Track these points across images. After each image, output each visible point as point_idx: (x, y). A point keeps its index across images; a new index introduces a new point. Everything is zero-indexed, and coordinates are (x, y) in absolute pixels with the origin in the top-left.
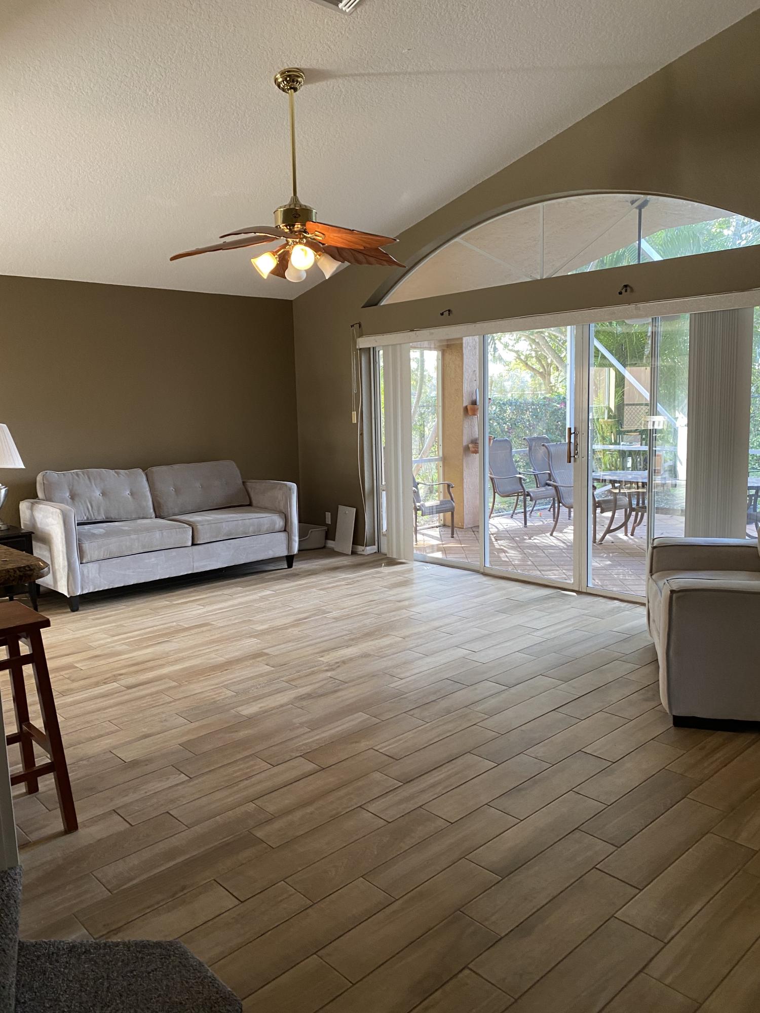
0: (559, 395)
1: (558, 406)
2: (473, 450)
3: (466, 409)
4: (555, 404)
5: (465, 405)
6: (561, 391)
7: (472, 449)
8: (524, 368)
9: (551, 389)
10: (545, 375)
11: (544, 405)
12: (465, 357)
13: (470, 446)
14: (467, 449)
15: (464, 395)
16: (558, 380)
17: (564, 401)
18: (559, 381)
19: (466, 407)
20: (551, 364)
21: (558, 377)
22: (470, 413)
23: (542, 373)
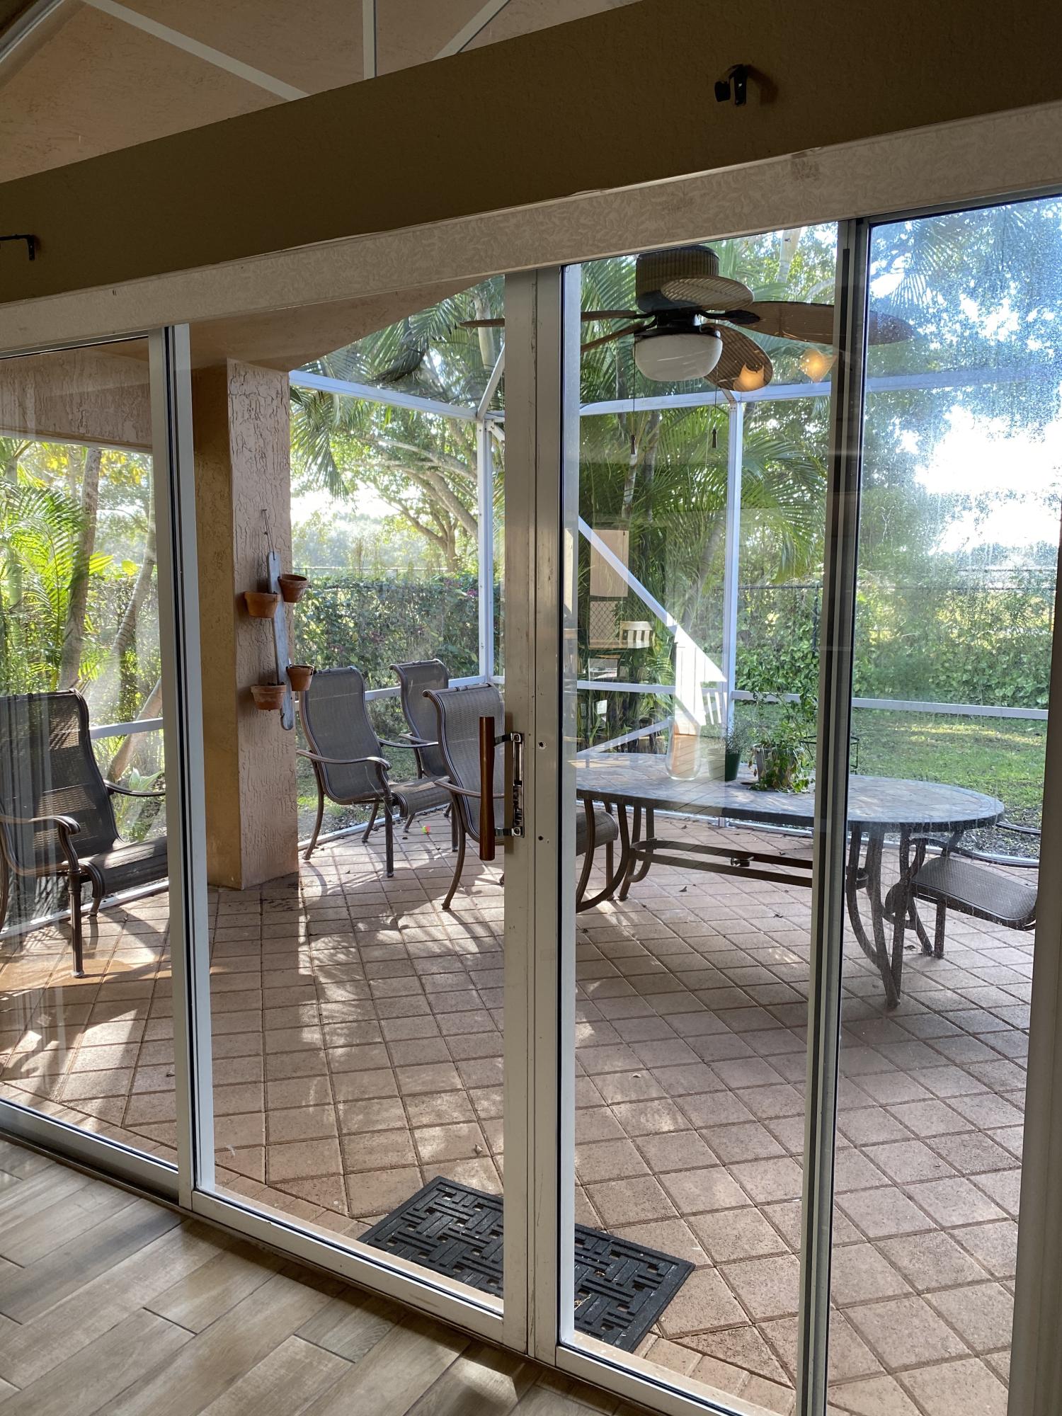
0: (466, 577)
1: (465, 594)
2: (262, 700)
3: (241, 602)
4: (459, 591)
5: (239, 589)
6: (471, 568)
7: (258, 698)
8: (413, 529)
9: (455, 564)
10: (446, 541)
11: (441, 593)
12: (236, 474)
13: (254, 690)
14: (246, 699)
15: (236, 567)
16: (465, 550)
17: (474, 587)
18: (468, 552)
19: (242, 597)
20: (455, 526)
21: (466, 546)
22: (252, 611)
23: (442, 538)
